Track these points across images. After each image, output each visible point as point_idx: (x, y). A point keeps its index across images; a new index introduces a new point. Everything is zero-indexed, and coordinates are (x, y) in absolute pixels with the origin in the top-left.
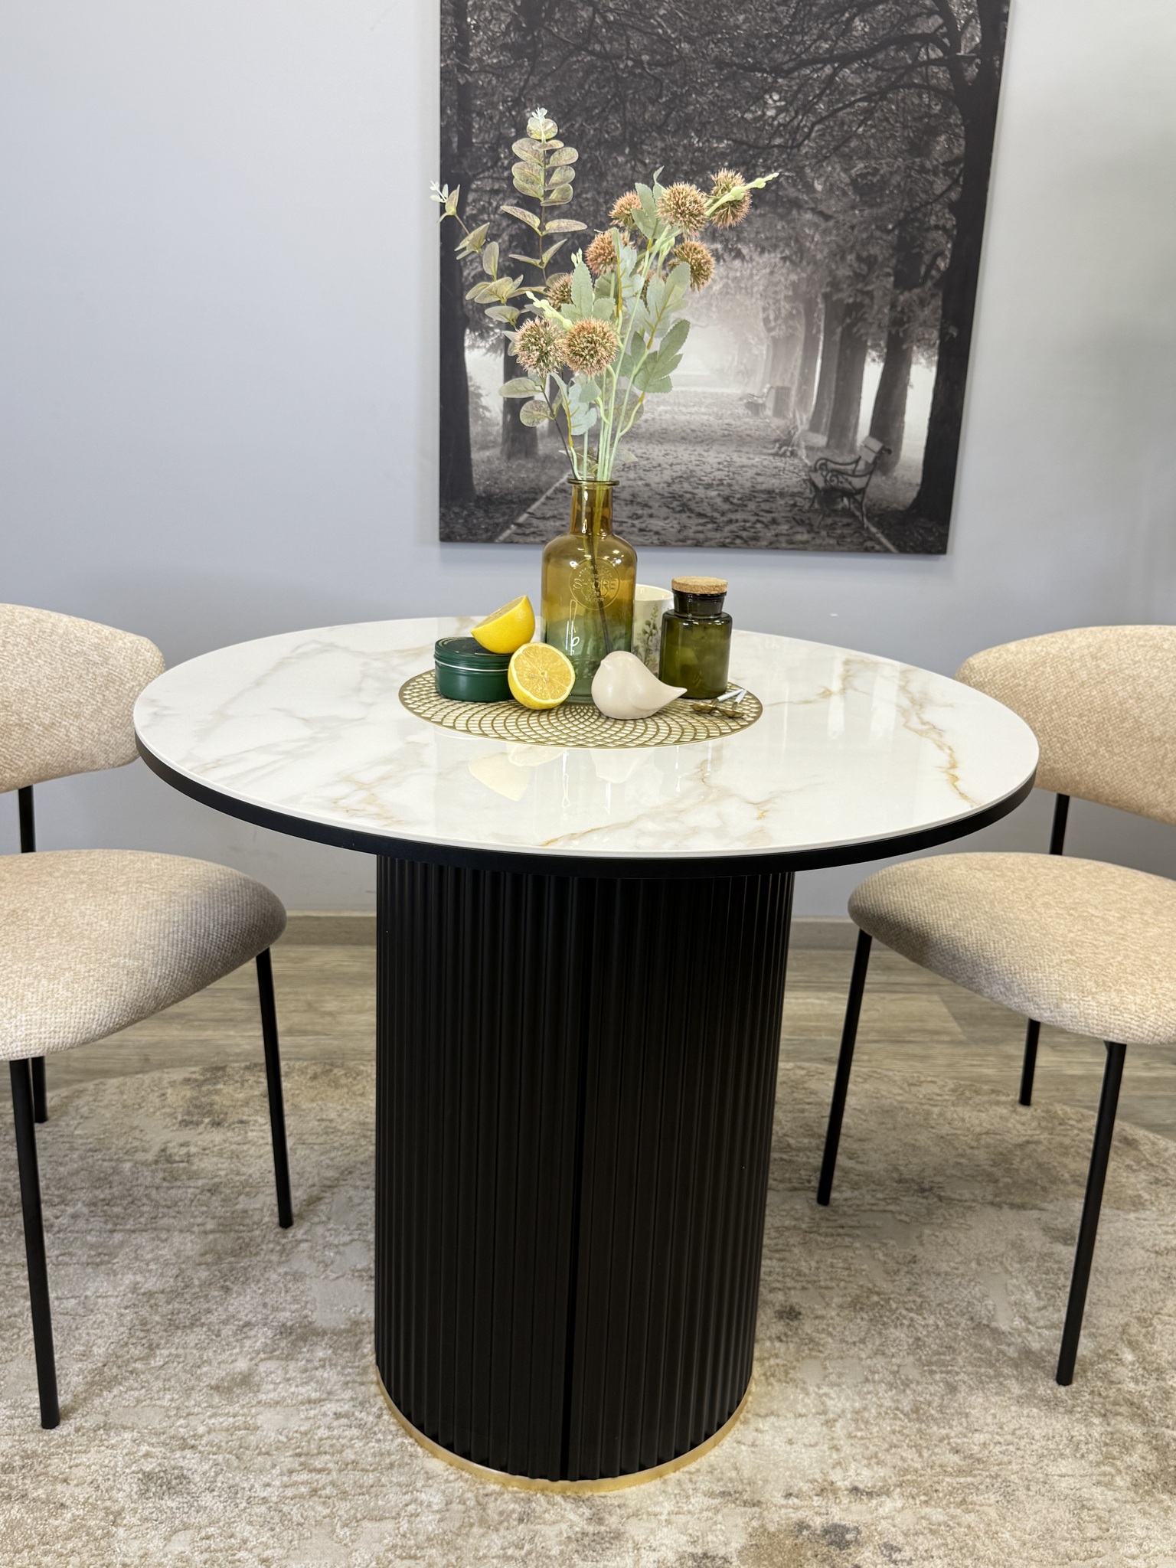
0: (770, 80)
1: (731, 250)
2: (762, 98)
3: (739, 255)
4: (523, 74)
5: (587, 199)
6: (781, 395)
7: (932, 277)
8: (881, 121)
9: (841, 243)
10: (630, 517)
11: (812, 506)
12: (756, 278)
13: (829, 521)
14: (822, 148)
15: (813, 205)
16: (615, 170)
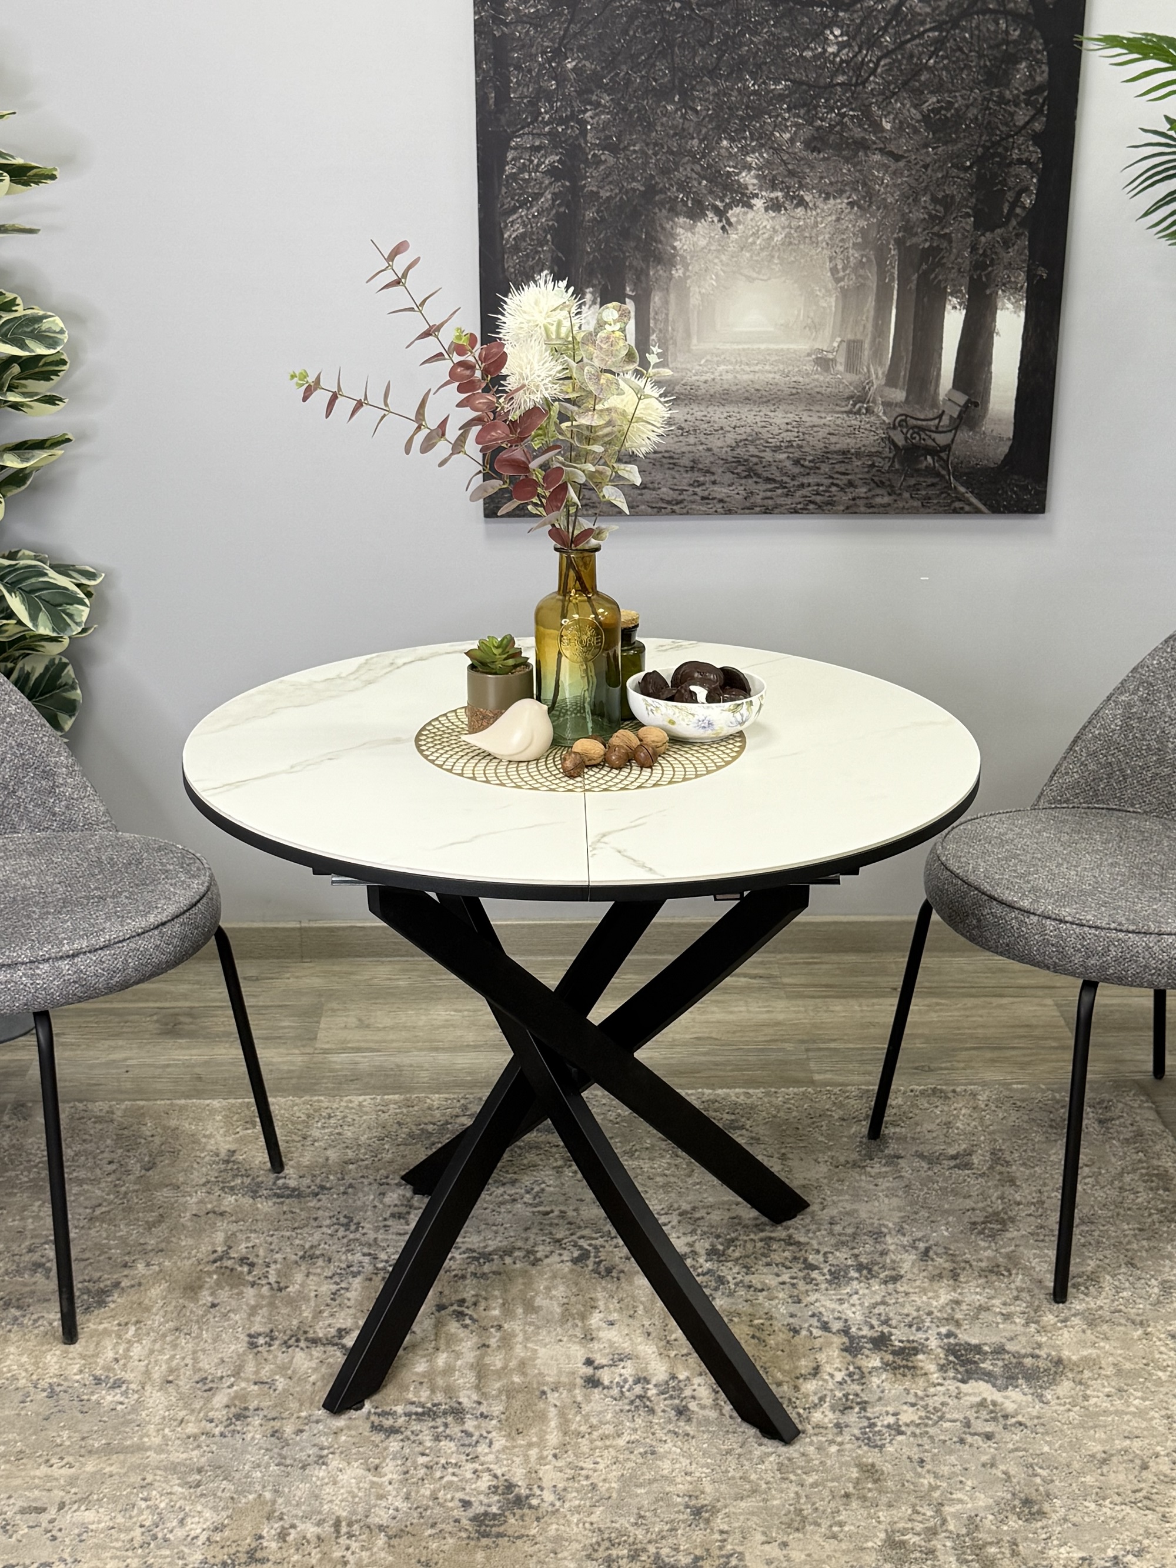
0: (830, 14)
1: (793, 198)
2: (822, 33)
3: (802, 203)
4: (563, 23)
5: (635, 151)
6: (853, 349)
7: (1018, 215)
8: (953, 50)
9: (914, 184)
10: (691, 485)
11: (892, 466)
12: (821, 226)
13: (912, 482)
14: (889, 83)
15: (882, 146)
16: (665, 119)
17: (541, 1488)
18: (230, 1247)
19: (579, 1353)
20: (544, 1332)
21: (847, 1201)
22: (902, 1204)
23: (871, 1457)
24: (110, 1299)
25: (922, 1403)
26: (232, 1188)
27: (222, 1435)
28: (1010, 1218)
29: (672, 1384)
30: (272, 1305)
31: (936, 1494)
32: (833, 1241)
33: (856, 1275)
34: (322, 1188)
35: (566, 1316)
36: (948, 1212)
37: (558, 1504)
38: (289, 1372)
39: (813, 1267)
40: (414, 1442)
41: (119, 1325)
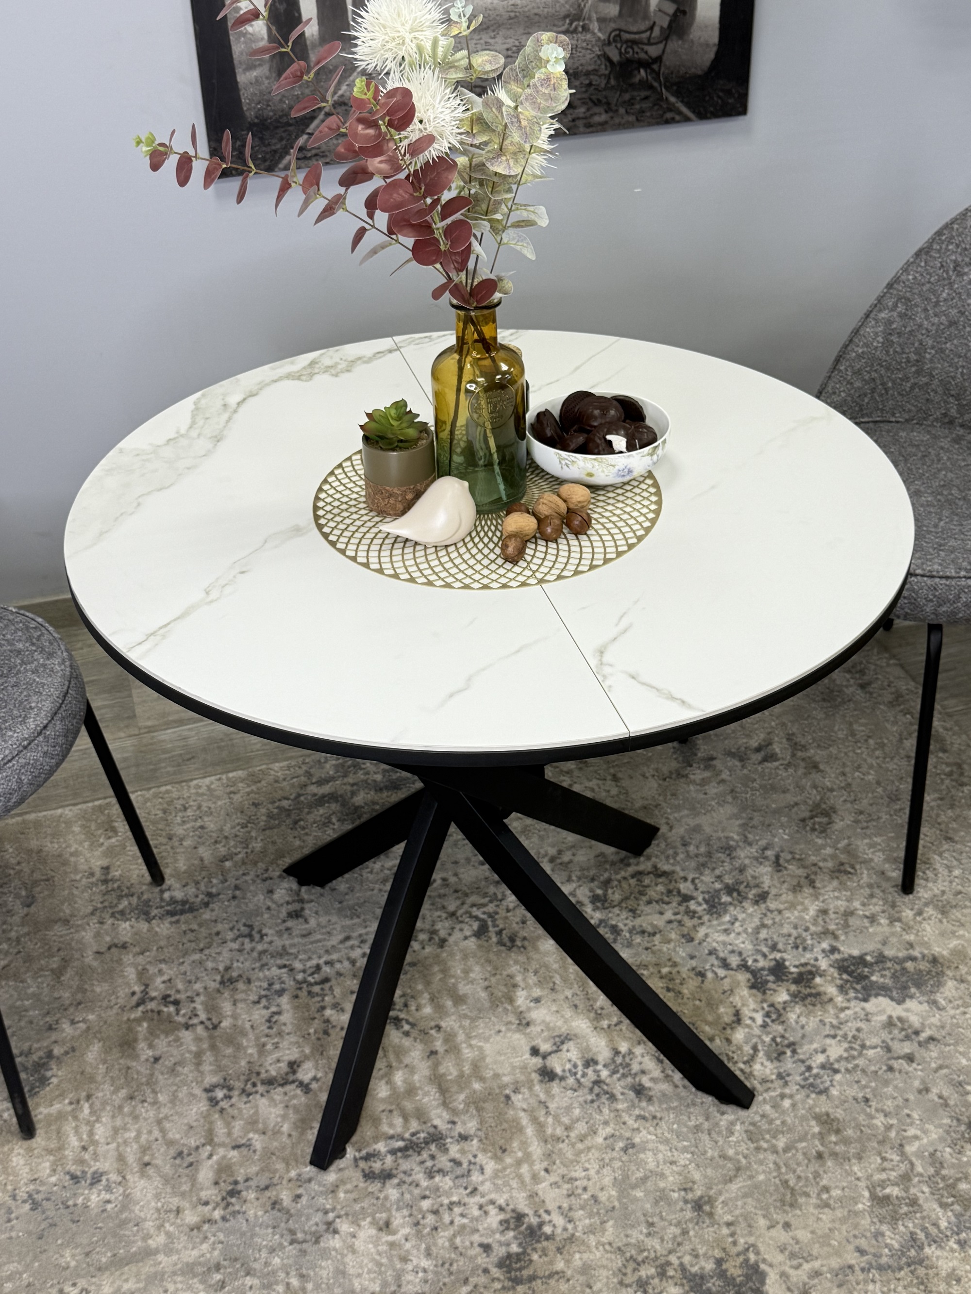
11: (608, 82)
13: (627, 96)
17: (548, 1212)
18: (147, 986)
19: (521, 1041)
20: (481, 1023)
21: (688, 816)
22: (735, 811)
23: (823, 1105)
24: (49, 1074)
25: (840, 1033)
26: (122, 913)
27: (224, 1219)
28: (831, 808)
29: (619, 1060)
30: (213, 1047)
31: (893, 1134)
32: (693, 864)
33: (729, 899)
34: (209, 895)
35: (494, 1003)
36: (777, 812)
37: (570, 1226)
38: (260, 1126)
39: (686, 898)
40: (410, 1184)
41: (71, 1103)
